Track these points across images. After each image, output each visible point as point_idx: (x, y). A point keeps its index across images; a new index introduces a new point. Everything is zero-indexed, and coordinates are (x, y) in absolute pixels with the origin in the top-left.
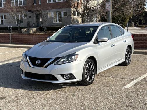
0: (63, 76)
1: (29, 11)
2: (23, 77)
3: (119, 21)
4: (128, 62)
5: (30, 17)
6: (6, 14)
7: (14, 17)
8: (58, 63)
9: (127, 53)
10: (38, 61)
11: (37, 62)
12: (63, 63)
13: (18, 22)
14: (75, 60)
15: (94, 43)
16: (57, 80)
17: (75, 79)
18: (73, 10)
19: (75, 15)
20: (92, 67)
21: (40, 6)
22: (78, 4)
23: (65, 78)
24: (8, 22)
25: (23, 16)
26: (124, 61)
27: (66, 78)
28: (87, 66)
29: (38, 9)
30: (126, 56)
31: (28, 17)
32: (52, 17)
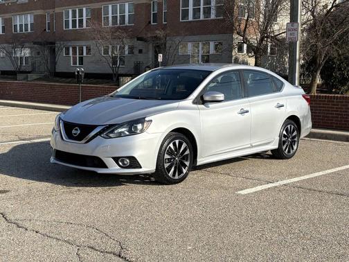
0: (116, 159)
1: (139, 39)
2: (52, 160)
3: (345, 69)
4: (289, 152)
5: (140, 51)
6: (90, 43)
7: (106, 52)
8: (111, 135)
9: (285, 133)
10: (76, 130)
11: (74, 132)
12: (120, 135)
13: (114, 63)
14: (142, 131)
15: (195, 102)
16: (105, 167)
17: (141, 167)
18: (237, 39)
19: (240, 49)
20: (182, 149)
21: (164, 28)
22: (246, 25)
23: (120, 163)
24: (92, 62)
25: (126, 48)
26: (276, 147)
27: (124, 164)
28: (171, 145)
29: (159, 35)
30: (283, 139)
31: (136, 52)
32: (189, 53)
